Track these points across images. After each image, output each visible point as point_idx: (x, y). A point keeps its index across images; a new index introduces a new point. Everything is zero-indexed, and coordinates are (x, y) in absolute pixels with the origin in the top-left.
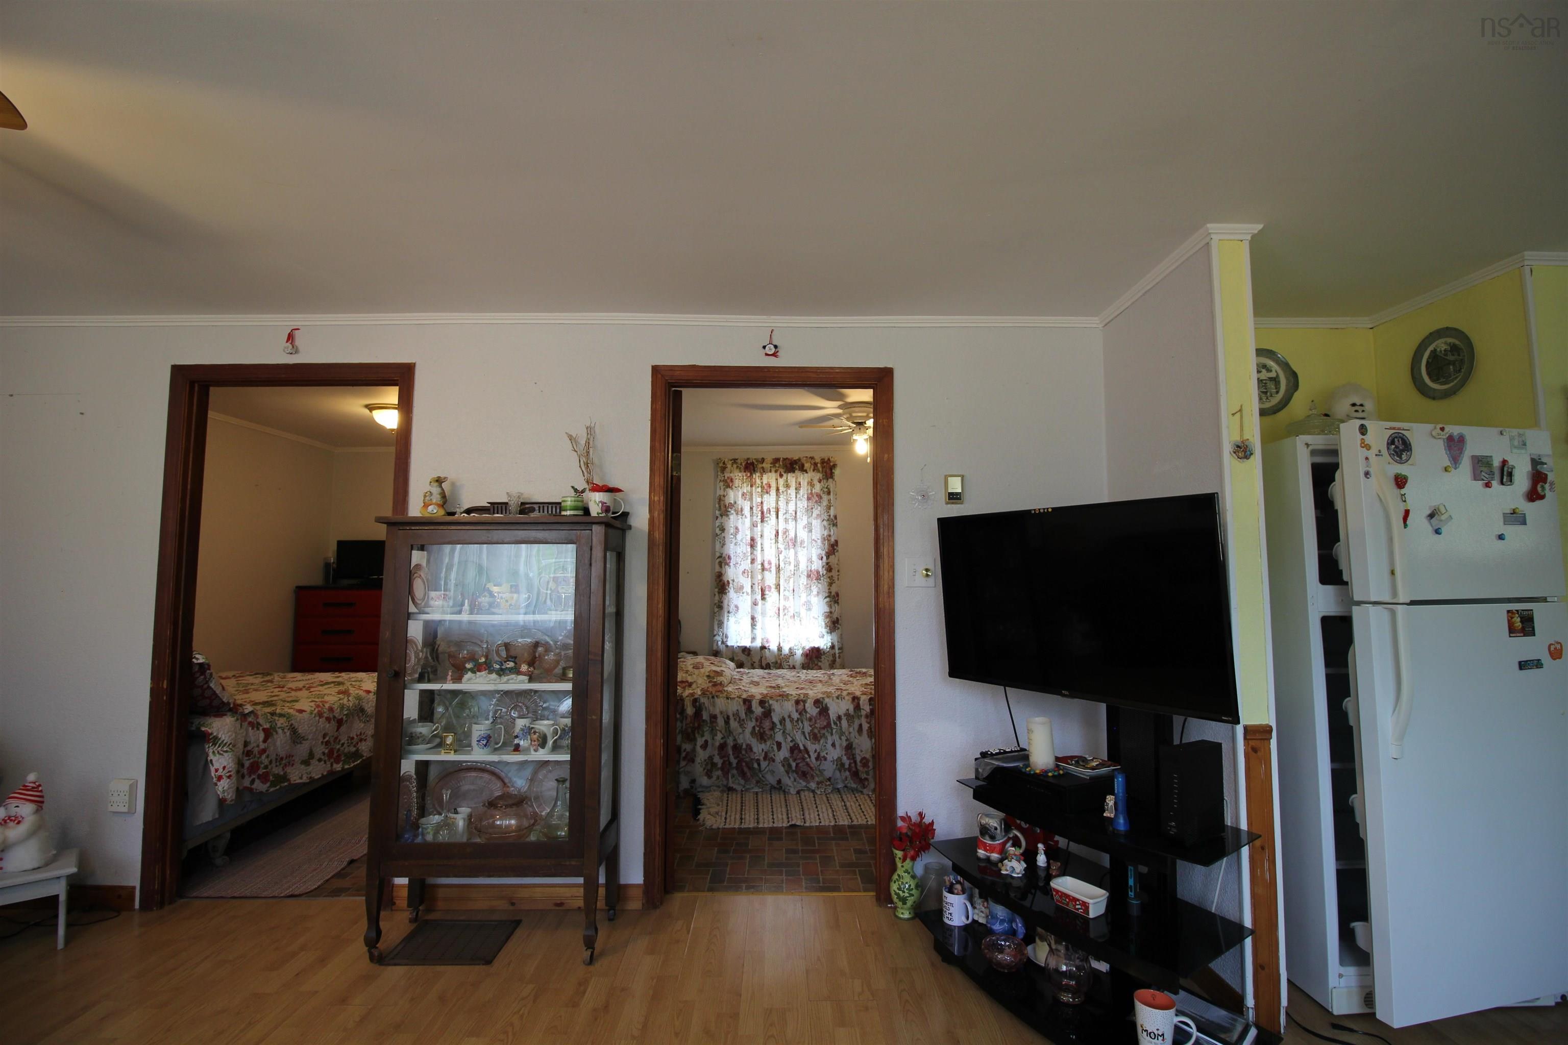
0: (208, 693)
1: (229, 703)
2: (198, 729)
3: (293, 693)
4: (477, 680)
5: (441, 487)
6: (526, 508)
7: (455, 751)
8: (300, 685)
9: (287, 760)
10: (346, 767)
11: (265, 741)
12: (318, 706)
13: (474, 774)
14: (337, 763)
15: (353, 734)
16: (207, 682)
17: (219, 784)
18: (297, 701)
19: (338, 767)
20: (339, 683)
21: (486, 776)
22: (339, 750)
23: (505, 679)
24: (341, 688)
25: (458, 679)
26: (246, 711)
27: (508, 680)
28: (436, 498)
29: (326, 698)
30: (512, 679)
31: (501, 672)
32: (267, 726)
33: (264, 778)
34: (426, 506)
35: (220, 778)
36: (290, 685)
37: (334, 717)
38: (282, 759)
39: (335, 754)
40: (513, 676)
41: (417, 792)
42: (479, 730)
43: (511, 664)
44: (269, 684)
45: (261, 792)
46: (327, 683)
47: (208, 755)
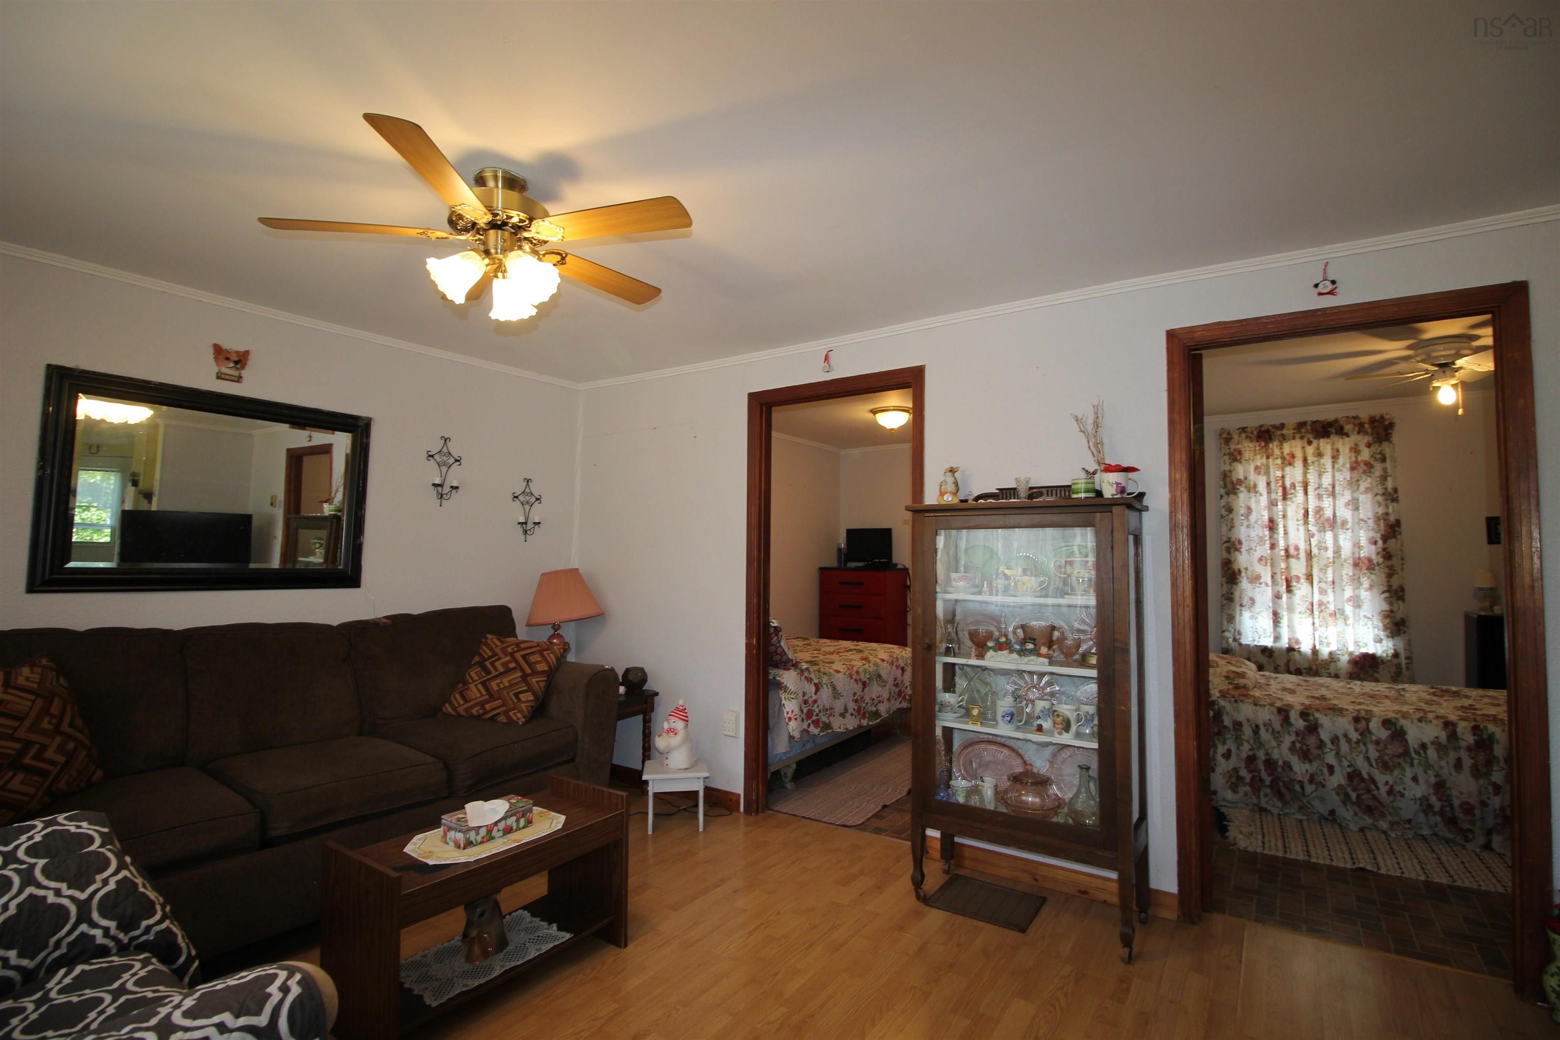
0: (779, 651)
1: (792, 660)
2: (774, 678)
3: (828, 656)
4: (999, 659)
5: (954, 476)
6: (1035, 492)
7: (981, 723)
8: (831, 649)
9: (829, 711)
10: (870, 723)
11: (816, 693)
12: (849, 669)
13: (994, 747)
14: (864, 719)
15: (874, 696)
16: (779, 642)
17: (790, 723)
18: (833, 663)
19: (864, 722)
20: (860, 651)
21: (1006, 751)
22: (864, 708)
23: (1026, 659)
24: (864, 655)
25: (981, 656)
26: (804, 668)
27: (1029, 661)
28: (951, 487)
29: (853, 663)
30: (1033, 660)
31: (1022, 653)
32: (816, 681)
33: (816, 723)
34: (942, 494)
35: (790, 719)
36: (824, 649)
37: (860, 679)
38: (827, 709)
39: (862, 712)
40: (1034, 658)
41: (945, 755)
42: (1005, 704)
43: (1030, 646)
44: (809, 647)
45: (815, 735)
46: (851, 650)
47: (781, 700)
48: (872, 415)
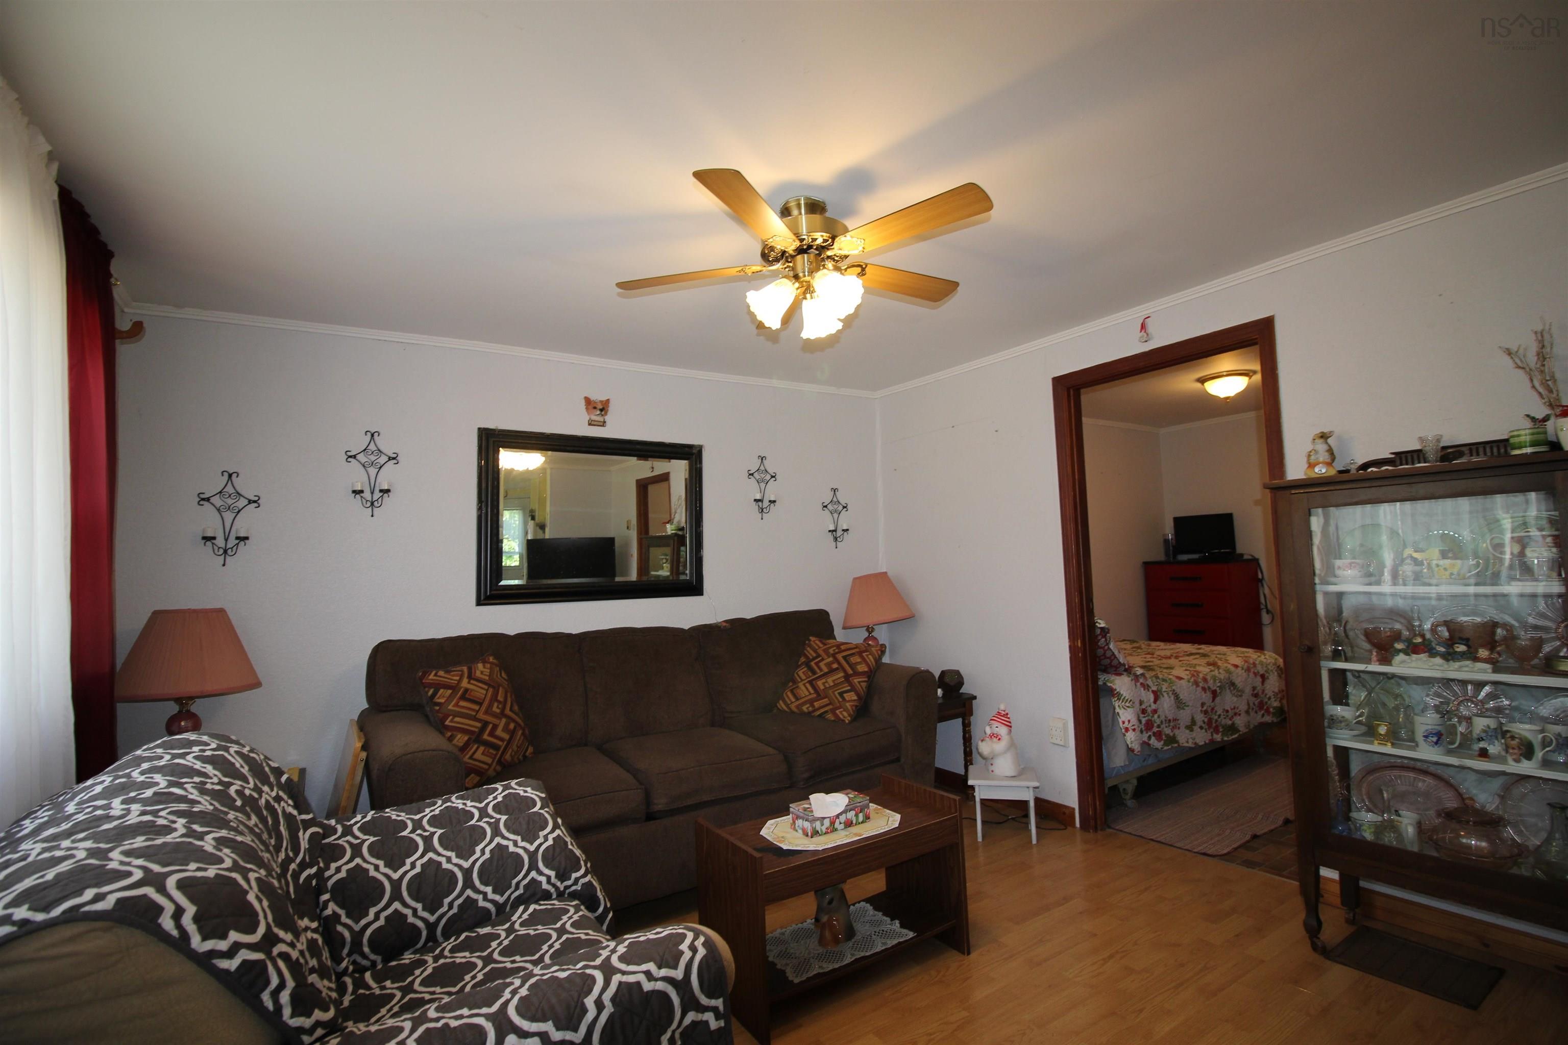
0: (1108, 654)
1: (1124, 665)
2: (1105, 684)
3: (1164, 661)
4: (1413, 664)
5: (1327, 443)
6: (1449, 453)
7: (1393, 744)
8: (1168, 653)
9: (1173, 722)
10: (1226, 739)
11: (1155, 702)
12: (1193, 675)
13: (1412, 775)
14: (1217, 733)
15: (1228, 708)
16: (1107, 644)
17: (1127, 734)
18: (1172, 668)
19: (1218, 737)
20: (1204, 655)
21: (1429, 780)
22: (1216, 721)
23: (1457, 665)
24: (1211, 660)
25: (1386, 661)
26: (1138, 673)
27: (1461, 667)
28: (1323, 456)
29: (1198, 668)
30: (1467, 666)
31: (1450, 656)
32: (1155, 688)
33: (1158, 735)
34: (1311, 466)
35: (1127, 730)
36: (1158, 653)
37: (1209, 688)
38: (1170, 721)
39: (1214, 725)
40: (1468, 663)
41: (1340, 781)
42: (1427, 721)
43: (1461, 648)
44: (1139, 650)
45: (1157, 749)
46: (1192, 654)
47: (1114, 709)
48: (1199, 385)
